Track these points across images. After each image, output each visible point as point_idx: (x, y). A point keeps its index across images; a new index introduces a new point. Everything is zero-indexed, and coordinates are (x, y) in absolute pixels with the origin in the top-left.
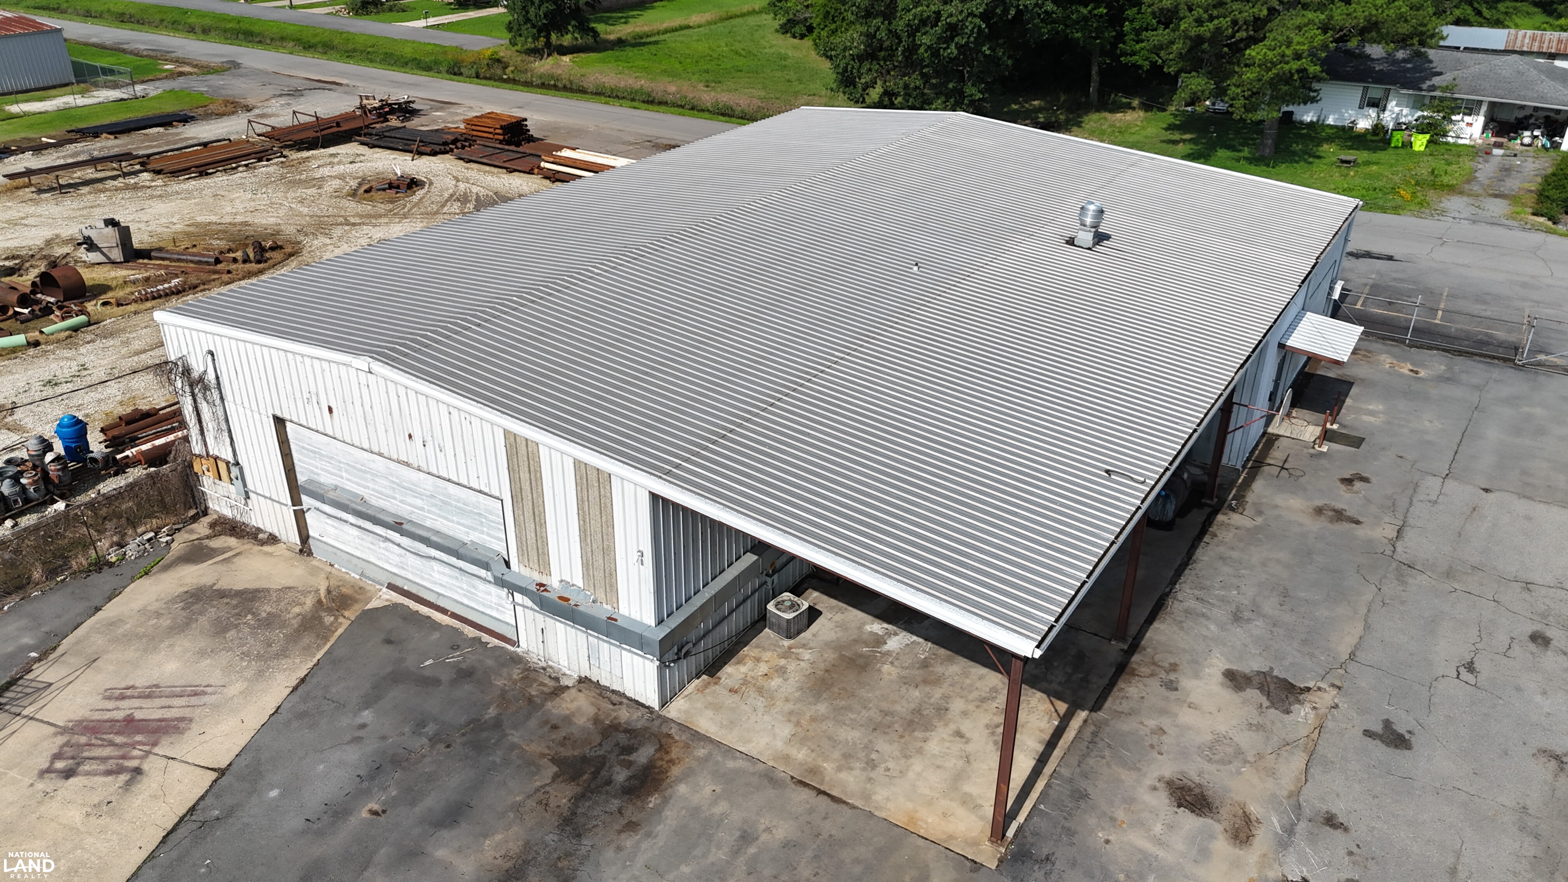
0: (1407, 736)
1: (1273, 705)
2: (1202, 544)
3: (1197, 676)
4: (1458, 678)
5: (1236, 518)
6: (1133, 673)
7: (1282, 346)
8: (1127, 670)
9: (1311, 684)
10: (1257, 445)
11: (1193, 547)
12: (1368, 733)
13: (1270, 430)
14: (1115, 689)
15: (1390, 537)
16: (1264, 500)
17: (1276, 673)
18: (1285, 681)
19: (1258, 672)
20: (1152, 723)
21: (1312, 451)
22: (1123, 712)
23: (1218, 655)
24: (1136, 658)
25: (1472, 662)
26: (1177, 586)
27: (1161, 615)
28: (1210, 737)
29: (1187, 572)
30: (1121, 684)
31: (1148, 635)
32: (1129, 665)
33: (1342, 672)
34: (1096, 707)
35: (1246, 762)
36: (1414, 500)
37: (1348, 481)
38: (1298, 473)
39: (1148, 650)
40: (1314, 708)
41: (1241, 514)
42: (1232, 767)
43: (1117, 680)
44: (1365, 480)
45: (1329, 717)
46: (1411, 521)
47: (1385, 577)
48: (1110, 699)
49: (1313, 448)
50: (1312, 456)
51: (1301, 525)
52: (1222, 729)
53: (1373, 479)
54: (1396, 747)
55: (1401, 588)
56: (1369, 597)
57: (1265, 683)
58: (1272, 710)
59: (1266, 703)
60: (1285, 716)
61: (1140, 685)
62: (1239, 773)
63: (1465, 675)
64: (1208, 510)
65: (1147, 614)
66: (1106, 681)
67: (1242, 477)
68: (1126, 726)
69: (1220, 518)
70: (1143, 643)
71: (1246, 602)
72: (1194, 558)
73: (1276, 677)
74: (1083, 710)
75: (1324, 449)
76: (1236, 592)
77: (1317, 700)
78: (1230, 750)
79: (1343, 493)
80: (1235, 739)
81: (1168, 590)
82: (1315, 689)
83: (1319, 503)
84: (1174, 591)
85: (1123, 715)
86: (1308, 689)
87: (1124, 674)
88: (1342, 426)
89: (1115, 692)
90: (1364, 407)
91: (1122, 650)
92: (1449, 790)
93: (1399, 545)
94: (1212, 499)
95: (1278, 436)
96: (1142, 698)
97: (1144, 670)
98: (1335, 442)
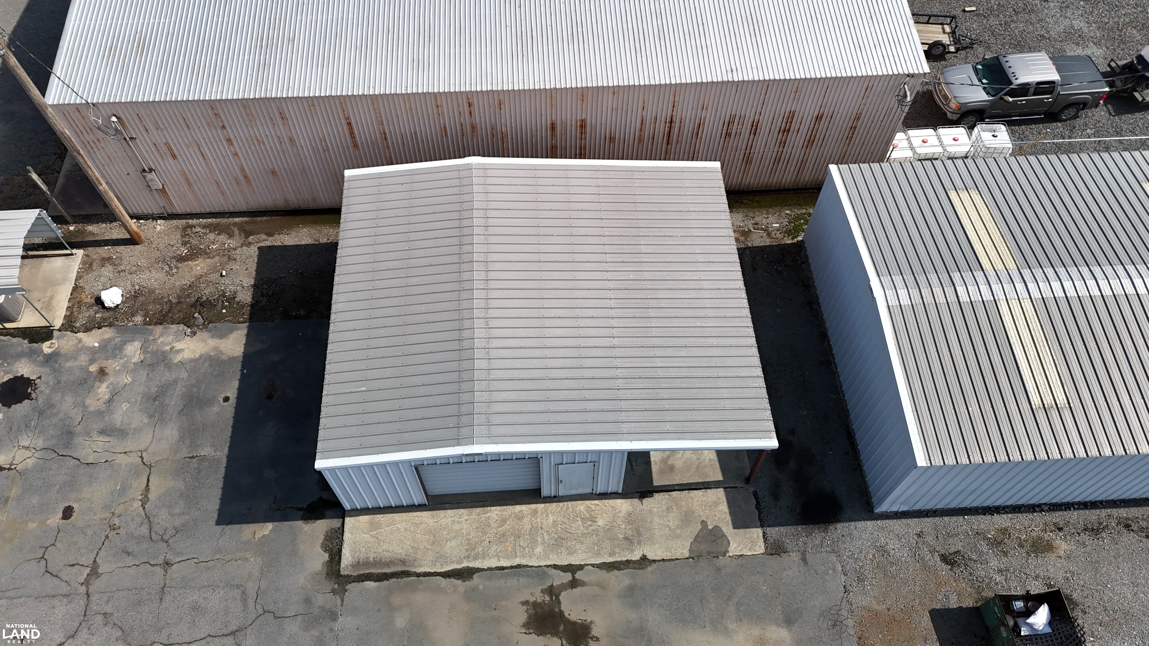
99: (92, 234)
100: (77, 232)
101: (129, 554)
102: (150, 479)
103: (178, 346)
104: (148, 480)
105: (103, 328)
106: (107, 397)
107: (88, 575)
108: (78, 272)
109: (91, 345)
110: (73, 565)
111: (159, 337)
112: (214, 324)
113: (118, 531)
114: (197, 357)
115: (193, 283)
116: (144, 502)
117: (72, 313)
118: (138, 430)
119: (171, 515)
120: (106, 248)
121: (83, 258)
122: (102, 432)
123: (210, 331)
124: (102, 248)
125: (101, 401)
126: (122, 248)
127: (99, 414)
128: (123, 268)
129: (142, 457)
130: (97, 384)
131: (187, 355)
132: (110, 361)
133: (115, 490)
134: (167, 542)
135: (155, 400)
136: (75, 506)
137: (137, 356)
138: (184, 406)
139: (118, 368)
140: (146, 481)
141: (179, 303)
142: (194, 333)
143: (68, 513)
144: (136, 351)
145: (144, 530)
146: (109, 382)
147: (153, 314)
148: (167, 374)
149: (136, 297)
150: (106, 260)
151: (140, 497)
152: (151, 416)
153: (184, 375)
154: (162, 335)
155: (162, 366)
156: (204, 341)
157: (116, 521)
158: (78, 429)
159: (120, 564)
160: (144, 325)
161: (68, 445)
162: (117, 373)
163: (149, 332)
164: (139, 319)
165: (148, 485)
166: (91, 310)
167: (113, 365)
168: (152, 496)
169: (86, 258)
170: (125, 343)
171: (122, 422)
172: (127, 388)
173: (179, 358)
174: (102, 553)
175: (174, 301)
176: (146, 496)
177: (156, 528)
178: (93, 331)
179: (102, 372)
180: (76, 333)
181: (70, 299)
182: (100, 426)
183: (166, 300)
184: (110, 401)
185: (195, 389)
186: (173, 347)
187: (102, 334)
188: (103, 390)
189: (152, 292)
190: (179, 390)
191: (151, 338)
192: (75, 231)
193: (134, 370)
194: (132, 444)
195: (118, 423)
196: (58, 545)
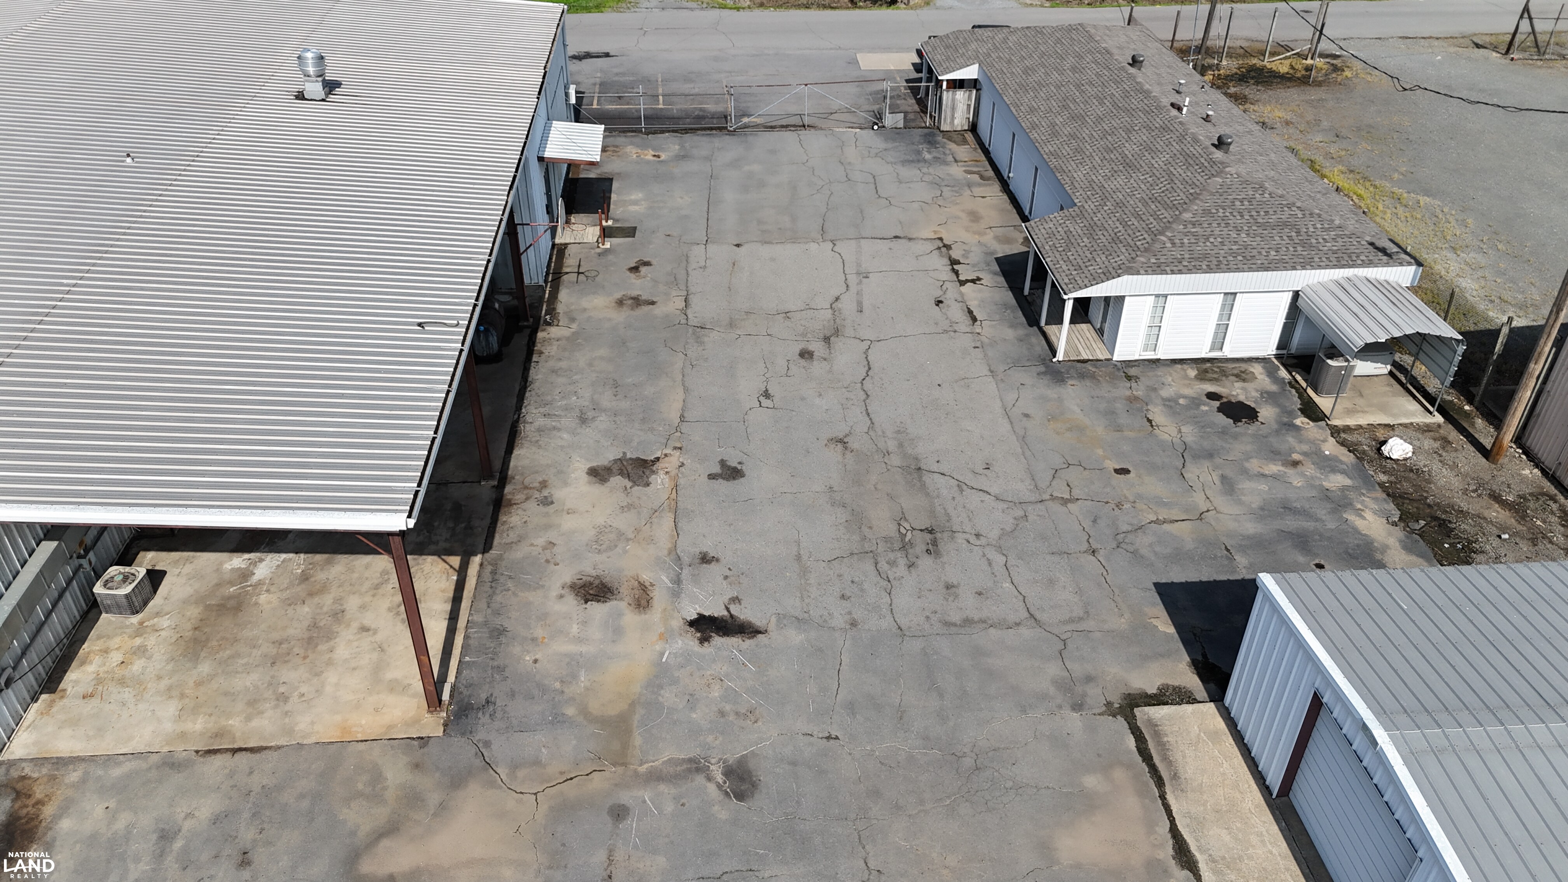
0: (739, 467)
1: (635, 483)
2: (532, 364)
3: (566, 484)
4: (761, 406)
5: (554, 332)
6: (510, 504)
7: (541, 159)
8: (504, 503)
9: (658, 454)
10: (550, 258)
11: (526, 370)
12: (712, 477)
13: (557, 241)
14: (499, 525)
15: (681, 307)
16: (573, 307)
17: (629, 456)
18: (638, 459)
19: (614, 460)
20: (541, 541)
21: (598, 250)
22: (512, 543)
23: (578, 459)
24: (508, 489)
25: (767, 390)
26: (523, 410)
27: (518, 441)
28: (593, 532)
29: (527, 394)
30: (502, 518)
31: (512, 464)
32: (504, 498)
33: (678, 434)
34: (487, 547)
35: (628, 540)
36: (689, 270)
37: (635, 269)
38: (594, 274)
39: (517, 477)
40: (667, 473)
41: (558, 325)
42: (619, 550)
43: (498, 516)
44: (647, 264)
45: (680, 475)
46: (692, 289)
47: (687, 343)
48: (497, 536)
49: (598, 247)
50: (599, 255)
51: (610, 320)
52: (601, 520)
53: (654, 262)
54: (734, 479)
55: (702, 348)
56: (680, 364)
57: (623, 468)
58: (636, 488)
59: (629, 484)
60: (647, 489)
61: (520, 512)
62: (625, 552)
63: (766, 402)
64: (527, 332)
65: (504, 446)
66: (488, 521)
67: (547, 292)
68: (519, 553)
69: (540, 335)
70: (510, 473)
71: (586, 403)
72: (530, 379)
73: (630, 459)
74: (476, 555)
75: (607, 245)
76: (575, 398)
77: (667, 465)
78: (612, 536)
79: (634, 281)
80: (614, 525)
81: (516, 416)
82: (663, 456)
83: (618, 295)
84: (522, 415)
85: (513, 545)
86: (658, 459)
87: (502, 507)
88: (615, 220)
89: (500, 528)
90: (627, 199)
91: (494, 487)
92: (779, 497)
93: (689, 312)
94: (528, 320)
95: (566, 245)
96: (525, 522)
97: (519, 497)
98: (614, 237)
99: (1473, 424)
100: (1467, 415)
101: (1094, 521)
102: (1185, 522)
103: (1368, 515)
104: (1183, 520)
105: (1352, 454)
106: (1267, 472)
107: (1063, 498)
108: (1412, 424)
109: (1323, 449)
110: (1068, 486)
111: (1369, 497)
112: (1420, 540)
113: (1116, 509)
114: (1363, 532)
115: (1469, 513)
116: (1157, 522)
117: (1355, 430)
118: (1240, 502)
119: (1150, 545)
120: (1462, 437)
121: (1434, 423)
122: (1223, 478)
123: (1407, 537)
124: (1459, 434)
125: (1260, 469)
126: (1472, 449)
127: (1245, 472)
128: (1444, 454)
129: (1208, 511)
130: (1280, 463)
131: (1359, 523)
132: (1313, 466)
133: (1162, 498)
134: (1118, 547)
135: (1284, 508)
136: (1132, 475)
137: (1333, 485)
138: (1290, 532)
139: (1308, 473)
140: (1181, 519)
141: (1429, 506)
142: (1394, 524)
143: (1123, 471)
144: (1338, 483)
145: (1125, 527)
146: (1286, 470)
147: (1398, 489)
148: (1324, 512)
149: (1412, 471)
150: (1446, 442)
151: (1160, 518)
152: (1262, 509)
153: (1331, 525)
154: (1375, 499)
155: (1333, 506)
156: (1390, 534)
157: (1127, 506)
158: (1218, 461)
159: (1080, 518)
160: (1379, 484)
161: (1197, 457)
162: (1303, 475)
163: (1371, 488)
164: (1383, 478)
165: (1177, 521)
166: (1369, 441)
167: (1310, 470)
168: (1166, 527)
169: (1435, 426)
170: (1343, 472)
171: (1243, 489)
172: (1288, 485)
173: (1351, 517)
174: (1089, 503)
175: (1428, 501)
176: (1164, 522)
177: (1130, 537)
178: (1342, 448)
179: (1295, 464)
180: (1332, 436)
181: (1372, 425)
182: (1229, 473)
183: (1425, 494)
184: (1264, 475)
185: (1317, 537)
186: (1362, 510)
187: (1343, 454)
188: (1274, 468)
189: (1429, 482)
190: (1310, 525)
191: (1364, 492)
192: (1465, 412)
193: (1313, 486)
194: (1220, 501)
195: (1240, 486)
196: (1087, 472)
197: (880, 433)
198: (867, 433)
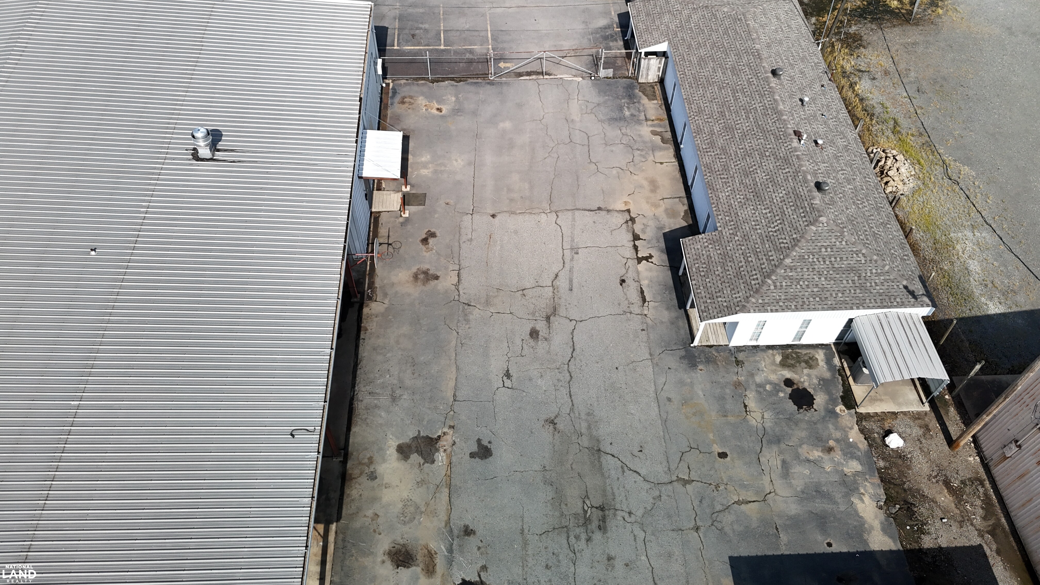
0: (489, 446)
1: (426, 461)
2: (361, 341)
3: (384, 461)
4: (504, 386)
5: (373, 305)
6: (351, 479)
7: (360, 178)
8: (347, 478)
9: (439, 434)
10: (370, 228)
11: (357, 347)
12: (472, 455)
13: (373, 210)
14: (345, 497)
15: (455, 283)
16: (385, 281)
17: (422, 434)
18: (427, 437)
19: (413, 438)
20: (370, 513)
21: (401, 220)
22: (354, 513)
23: (391, 436)
24: (349, 465)
25: (508, 370)
26: (356, 388)
27: (354, 419)
28: (400, 505)
29: (358, 372)
30: (347, 491)
31: (351, 441)
32: (347, 473)
33: (452, 413)
34: (338, 519)
35: (422, 513)
36: (461, 243)
37: (425, 241)
38: (398, 245)
39: (354, 453)
40: (445, 450)
41: (376, 301)
42: (416, 521)
43: (344, 489)
44: (433, 235)
45: (453, 454)
46: (462, 266)
47: (459, 321)
48: (344, 507)
49: (401, 216)
50: (402, 224)
51: (409, 295)
52: (405, 495)
53: (438, 234)
54: (486, 458)
55: (467, 326)
56: (453, 343)
57: (418, 446)
58: (426, 465)
59: (422, 461)
60: (433, 466)
61: (357, 486)
62: (420, 523)
63: (508, 383)
64: (357, 306)
65: (346, 423)
66: (338, 493)
67: (368, 264)
68: (357, 524)
69: (365, 310)
70: (350, 449)
71: (395, 382)
72: (359, 357)
73: (423, 437)
74: (333, 524)
75: (407, 215)
76: (388, 376)
77: (445, 443)
78: (412, 509)
79: (425, 254)
80: (413, 499)
81: (352, 394)
82: (443, 435)
83: (414, 270)
84: (355, 394)
85: (354, 516)
86: (439, 437)
87: (346, 481)
88: (412, 186)
89: (346, 500)
90: (419, 161)
91: (340, 461)
92: (513, 475)
93: (461, 288)
94: (356, 297)
95: (379, 212)
96: (361, 495)
97: (356, 472)
98: (412, 205)
99: (947, 412)
100: (946, 402)
101: (701, 502)
102: (755, 503)
103: (866, 499)
104: (754, 501)
105: (866, 441)
106: (811, 458)
107: (684, 479)
108: (909, 412)
109: (850, 436)
110: (689, 468)
111: (869, 482)
112: (893, 522)
113: (715, 490)
114: (861, 515)
115: (927, 497)
116: (738, 503)
117: (873, 417)
118: (790, 486)
119: (731, 524)
120: (938, 425)
121: (923, 411)
122: (784, 462)
123: (886, 520)
124: (937, 422)
125: (807, 455)
126: (942, 436)
127: (797, 457)
128: (924, 441)
129: (770, 493)
130: (820, 449)
131: (860, 506)
132: (840, 452)
133: (744, 481)
134: (712, 525)
135: (816, 491)
136: (729, 458)
137: (849, 470)
138: (817, 514)
139: (836, 459)
140: (753, 500)
141: (905, 490)
142: (881, 508)
143: (723, 455)
144: (853, 468)
145: (719, 507)
146: (823, 456)
147: (889, 474)
148: (840, 496)
149: (900, 457)
150: (927, 428)
151: (741, 499)
152: (803, 492)
153: (842, 508)
154: (872, 484)
155: (846, 490)
156: (876, 517)
157: (722, 487)
158: (783, 446)
159: (693, 497)
160: (877, 469)
161: (770, 442)
162: (832, 460)
163: (872, 474)
164: (881, 464)
165: (750, 502)
166: (879, 429)
167: (837, 456)
168: (743, 507)
169: (923, 414)
170: (858, 459)
171: (795, 473)
172: (822, 470)
173: (855, 500)
174: (700, 484)
175: (905, 486)
176: (742, 503)
177: (721, 515)
178: (861, 435)
179: (830, 450)
180: (857, 424)
181: (884, 412)
182: (788, 459)
183: (904, 480)
184: (808, 461)
185: (832, 519)
186: (864, 494)
187: (861, 442)
188: (816, 454)
189: (909, 468)
190: (829, 507)
191: (867, 477)
192: (945, 400)
193: (837, 471)
194: (779, 484)
195: (793, 471)
196: (701, 455)
197: (577, 415)
198: (569, 414)
